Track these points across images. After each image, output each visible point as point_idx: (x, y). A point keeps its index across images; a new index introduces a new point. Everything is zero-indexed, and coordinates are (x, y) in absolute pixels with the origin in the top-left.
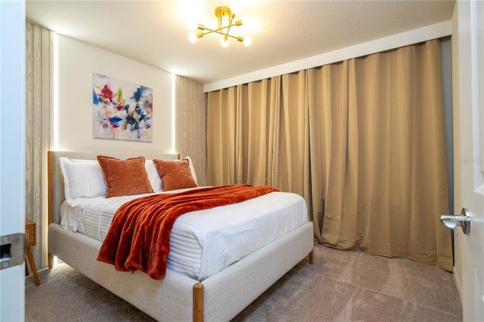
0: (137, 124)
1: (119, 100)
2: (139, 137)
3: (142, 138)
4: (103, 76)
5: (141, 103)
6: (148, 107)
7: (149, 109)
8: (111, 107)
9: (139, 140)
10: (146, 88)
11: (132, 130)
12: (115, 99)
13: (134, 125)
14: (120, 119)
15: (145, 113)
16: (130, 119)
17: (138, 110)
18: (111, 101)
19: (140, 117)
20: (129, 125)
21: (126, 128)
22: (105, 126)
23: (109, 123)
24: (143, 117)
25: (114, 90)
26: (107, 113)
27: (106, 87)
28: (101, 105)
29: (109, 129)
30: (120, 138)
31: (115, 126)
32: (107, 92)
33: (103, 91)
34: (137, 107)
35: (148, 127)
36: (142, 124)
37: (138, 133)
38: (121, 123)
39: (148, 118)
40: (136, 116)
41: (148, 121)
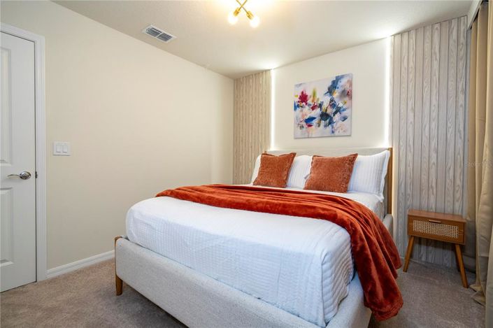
0: (331, 118)
1: (313, 101)
2: (333, 132)
3: (336, 133)
4: (300, 85)
5: (336, 95)
6: (345, 96)
7: (346, 99)
8: (307, 109)
9: (333, 135)
10: (342, 77)
11: (326, 126)
12: (309, 101)
13: (328, 121)
14: (314, 118)
15: (341, 105)
16: (324, 116)
17: (332, 104)
18: (306, 104)
19: (334, 110)
20: (323, 122)
21: (319, 126)
22: (302, 127)
23: (304, 124)
24: (338, 110)
25: (309, 93)
26: (303, 116)
27: (303, 93)
28: (298, 109)
29: (304, 129)
30: (313, 136)
31: (310, 126)
32: (303, 98)
33: (300, 98)
34: (332, 100)
35: (345, 119)
36: (337, 118)
37: (333, 127)
38: (315, 122)
39: (344, 110)
40: (330, 111)
41: (345, 112)
